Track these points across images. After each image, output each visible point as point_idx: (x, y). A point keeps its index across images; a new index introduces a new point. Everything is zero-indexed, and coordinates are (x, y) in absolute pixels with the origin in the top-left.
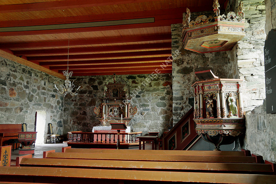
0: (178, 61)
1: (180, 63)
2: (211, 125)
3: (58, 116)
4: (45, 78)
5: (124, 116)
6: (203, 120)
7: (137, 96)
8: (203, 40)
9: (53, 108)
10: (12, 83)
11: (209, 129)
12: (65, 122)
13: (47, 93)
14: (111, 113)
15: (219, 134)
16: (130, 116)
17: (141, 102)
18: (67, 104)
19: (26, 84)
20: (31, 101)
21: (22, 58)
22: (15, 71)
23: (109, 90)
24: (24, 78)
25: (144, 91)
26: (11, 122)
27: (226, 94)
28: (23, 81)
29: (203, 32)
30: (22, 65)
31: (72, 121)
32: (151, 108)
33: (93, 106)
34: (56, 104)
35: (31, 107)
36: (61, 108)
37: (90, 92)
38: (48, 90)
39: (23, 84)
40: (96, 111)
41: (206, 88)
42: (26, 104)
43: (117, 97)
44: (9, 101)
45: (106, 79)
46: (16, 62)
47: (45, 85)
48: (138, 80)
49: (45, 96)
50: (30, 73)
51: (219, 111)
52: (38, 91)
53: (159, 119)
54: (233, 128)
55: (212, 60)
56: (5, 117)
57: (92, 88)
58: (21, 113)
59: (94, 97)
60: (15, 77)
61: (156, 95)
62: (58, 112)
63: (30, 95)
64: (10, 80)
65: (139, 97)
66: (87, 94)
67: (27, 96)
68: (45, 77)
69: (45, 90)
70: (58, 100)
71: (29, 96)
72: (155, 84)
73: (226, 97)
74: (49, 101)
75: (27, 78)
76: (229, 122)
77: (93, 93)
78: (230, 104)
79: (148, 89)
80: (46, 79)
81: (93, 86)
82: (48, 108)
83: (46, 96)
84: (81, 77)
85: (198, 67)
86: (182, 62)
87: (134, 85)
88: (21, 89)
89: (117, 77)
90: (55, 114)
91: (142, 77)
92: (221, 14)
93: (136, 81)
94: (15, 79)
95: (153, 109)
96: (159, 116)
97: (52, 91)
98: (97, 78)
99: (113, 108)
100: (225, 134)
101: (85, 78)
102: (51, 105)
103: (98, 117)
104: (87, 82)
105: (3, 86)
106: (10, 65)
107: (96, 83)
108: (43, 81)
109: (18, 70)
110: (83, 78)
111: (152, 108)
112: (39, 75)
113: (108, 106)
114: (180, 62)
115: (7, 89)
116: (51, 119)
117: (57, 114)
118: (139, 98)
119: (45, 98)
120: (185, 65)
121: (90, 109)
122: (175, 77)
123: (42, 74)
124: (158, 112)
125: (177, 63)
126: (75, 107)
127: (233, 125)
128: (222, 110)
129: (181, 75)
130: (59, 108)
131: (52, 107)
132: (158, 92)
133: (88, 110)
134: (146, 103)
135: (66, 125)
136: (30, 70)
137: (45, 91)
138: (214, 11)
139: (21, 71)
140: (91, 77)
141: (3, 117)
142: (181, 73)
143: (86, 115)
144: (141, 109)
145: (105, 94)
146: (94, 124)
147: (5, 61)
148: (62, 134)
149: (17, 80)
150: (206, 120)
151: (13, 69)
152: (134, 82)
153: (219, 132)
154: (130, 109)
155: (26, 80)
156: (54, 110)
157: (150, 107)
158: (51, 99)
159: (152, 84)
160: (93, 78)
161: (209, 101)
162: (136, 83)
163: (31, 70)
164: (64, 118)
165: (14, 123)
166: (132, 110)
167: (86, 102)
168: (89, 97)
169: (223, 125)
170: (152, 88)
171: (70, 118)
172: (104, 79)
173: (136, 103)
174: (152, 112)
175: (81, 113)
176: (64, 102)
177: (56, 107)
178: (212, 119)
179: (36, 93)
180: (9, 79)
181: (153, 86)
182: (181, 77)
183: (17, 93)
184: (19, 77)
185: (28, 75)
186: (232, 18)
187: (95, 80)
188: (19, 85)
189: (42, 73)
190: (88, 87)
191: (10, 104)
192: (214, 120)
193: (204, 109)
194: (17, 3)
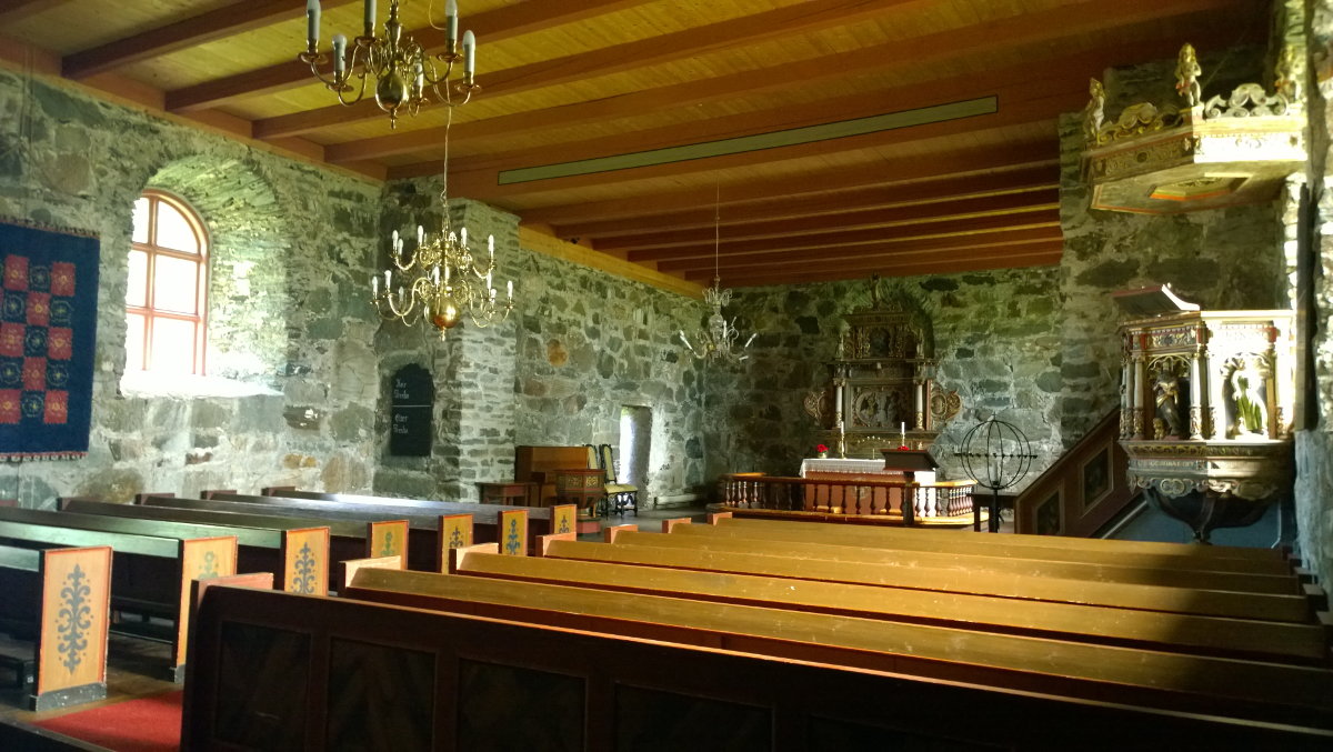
0: (1083, 243)
1: (1089, 250)
2: (1170, 464)
3: (688, 422)
4: (644, 302)
5: (911, 425)
6: (1142, 445)
7: (963, 353)
8: (1148, 180)
9: (671, 397)
10: (554, 322)
11: (1163, 476)
12: (712, 441)
13: (654, 350)
14: (863, 412)
15: (1194, 490)
16: (933, 425)
17: (976, 374)
18: (716, 381)
19: (591, 324)
20: (606, 375)
21: (581, 244)
22: (561, 287)
23: (857, 331)
24: (586, 304)
25: (987, 332)
26: (557, 439)
27: (1227, 362)
28: (584, 314)
29: (1143, 160)
30: (578, 266)
31: (733, 438)
32: (1014, 396)
33: (803, 390)
34: (682, 383)
35: (608, 395)
36: (697, 396)
37: (792, 341)
38: (657, 339)
39: (582, 324)
40: (814, 406)
41: (1156, 341)
42: (593, 387)
43: (887, 355)
44: (549, 378)
45: (848, 295)
46: (562, 259)
47: (645, 322)
48: (964, 294)
49: (647, 359)
50: (601, 289)
51: (1197, 419)
52: (625, 344)
53: (1048, 437)
54: (1249, 474)
55: (1214, 233)
56: (540, 426)
57: (798, 326)
58: (583, 414)
59: (805, 358)
60: (562, 305)
61: (1038, 348)
62: (686, 408)
63: (605, 357)
64: (550, 315)
65: (970, 353)
66: (780, 347)
67: (595, 362)
68: (645, 298)
69: (646, 338)
70: (686, 369)
71: (600, 361)
72: (1033, 308)
73: (1226, 372)
74: (659, 373)
75: (594, 304)
76: (1233, 454)
77: (802, 345)
78: (1238, 394)
79: (1005, 323)
80: (650, 304)
81: (801, 321)
82: (658, 398)
83: (650, 360)
84: (759, 290)
85: (1160, 260)
86: (1099, 246)
87: (950, 311)
88: (580, 340)
89: (885, 285)
90: (680, 415)
91: (980, 281)
92: (1205, 98)
93: (959, 298)
94: (562, 311)
95: (1024, 399)
96: (1047, 426)
97: (669, 340)
98: (817, 292)
99: (870, 394)
100: (1218, 494)
101: (773, 294)
102: (665, 386)
103: (819, 428)
104: (780, 306)
105: (534, 335)
106: (546, 269)
107: (812, 310)
108: (639, 311)
109: (569, 284)
110: (765, 295)
111: (1019, 395)
112: (627, 291)
113: (855, 390)
114: (1091, 246)
115: (541, 341)
116: (667, 432)
117: (685, 415)
118: (969, 359)
119: (647, 365)
120: (1108, 253)
121: (791, 400)
122: (1068, 299)
123: (637, 289)
124: (1046, 411)
125: (1078, 251)
126: (741, 394)
127: (1249, 463)
128: (1208, 413)
129: (1092, 289)
130: (691, 396)
131: (669, 392)
132: (1042, 334)
133: (785, 402)
134: (996, 378)
135: (715, 453)
136: (602, 280)
137: (647, 343)
138: (1179, 90)
139: (576, 286)
140: (794, 289)
141: (535, 427)
142: (1093, 282)
143: (780, 419)
144: (979, 398)
145: (842, 348)
146: (808, 449)
147: (534, 261)
148: (702, 480)
149: (568, 315)
150: (1152, 445)
151: (557, 281)
152: (949, 301)
153: (1195, 484)
154: (934, 400)
155: (590, 313)
156: (676, 404)
157: (1011, 393)
158: (666, 366)
159: (1019, 306)
160: (799, 290)
161: (1164, 385)
162: (958, 305)
163: (605, 278)
164: (707, 428)
165: (564, 444)
166: (940, 403)
167: (779, 375)
168: (789, 356)
169: (1209, 464)
170: (1018, 322)
171: (725, 428)
172: (840, 292)
173: (957, 376)
174: (1019, 412)
175: (761, 414)
176: (705, 375)
177: (681, 392)
178: (1171, 441)
179: (621, 350)
180: (547, 313)
181: (1024, 313)
182: (1094, 296)
183: (568, 353)
184: (571, 305)
185: (596, 296)
186: (1250, 106)
187: (809, 298)
188: (574, 328)
189: (637, 285)
190: (784, 323)
191: (550, 386)
192: (1180, 447)
193: (1150, 410)
194: (573, 102)
